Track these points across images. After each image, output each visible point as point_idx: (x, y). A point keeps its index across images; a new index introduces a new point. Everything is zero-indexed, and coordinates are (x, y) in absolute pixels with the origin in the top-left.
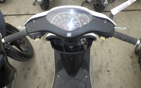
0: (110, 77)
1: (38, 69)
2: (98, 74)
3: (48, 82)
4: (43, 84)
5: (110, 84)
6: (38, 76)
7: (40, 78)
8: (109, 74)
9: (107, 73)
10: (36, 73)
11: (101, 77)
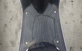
0: (73, 7)
1: (8, 3)
2: (63, 4)
3: (19, 15)
4: (15, 17)
5: (72, 13)
6: (9, 10)
7: (11, 11)
8: (72, 5)
9: (71, 3)
10: (6, 7)
11: (65, 7)
